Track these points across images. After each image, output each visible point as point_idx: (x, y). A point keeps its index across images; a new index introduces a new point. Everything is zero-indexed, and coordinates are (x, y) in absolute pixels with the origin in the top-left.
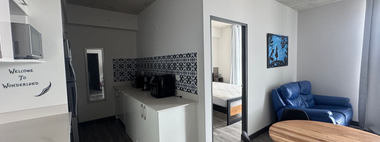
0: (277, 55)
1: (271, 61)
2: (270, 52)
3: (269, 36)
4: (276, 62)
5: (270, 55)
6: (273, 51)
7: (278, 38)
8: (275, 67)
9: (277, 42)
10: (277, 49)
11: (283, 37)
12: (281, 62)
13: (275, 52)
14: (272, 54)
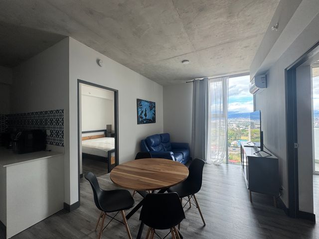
0: (145, 115)
1: (141, 119)
2: (140, 112)
3: (139, 101)
4: (145, 120)
5: (139, 114)
6: (142, 112)
7: (147, 103)
8: (144, 123)
9: (145, 106)
10: (146, 111)
11: (151, 103)
12: (150, 120)
13: (144, 113)
14: (141, 114)
